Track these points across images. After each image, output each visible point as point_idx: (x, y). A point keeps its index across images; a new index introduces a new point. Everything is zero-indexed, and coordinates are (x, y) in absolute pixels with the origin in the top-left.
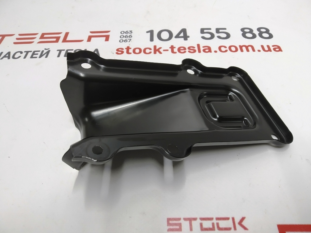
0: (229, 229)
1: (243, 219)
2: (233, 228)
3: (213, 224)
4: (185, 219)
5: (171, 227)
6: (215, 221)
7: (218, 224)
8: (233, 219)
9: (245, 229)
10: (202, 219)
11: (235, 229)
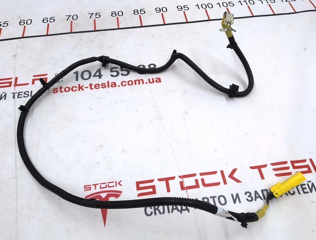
0: (114, 186)
1: (121, 181)
2: (115, 186)
3: (106, 185)
4: (93, 185)
5: (86, 189)
6: (107, 184)
7: (108, 185)
8: (116, 182)
9: (121, 185)
10: (101, 184)
11: (116, 186)
